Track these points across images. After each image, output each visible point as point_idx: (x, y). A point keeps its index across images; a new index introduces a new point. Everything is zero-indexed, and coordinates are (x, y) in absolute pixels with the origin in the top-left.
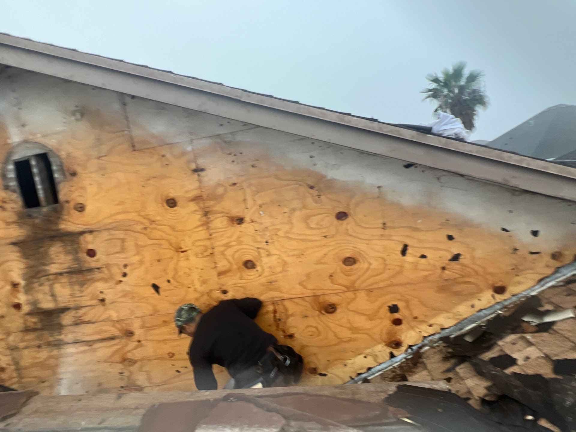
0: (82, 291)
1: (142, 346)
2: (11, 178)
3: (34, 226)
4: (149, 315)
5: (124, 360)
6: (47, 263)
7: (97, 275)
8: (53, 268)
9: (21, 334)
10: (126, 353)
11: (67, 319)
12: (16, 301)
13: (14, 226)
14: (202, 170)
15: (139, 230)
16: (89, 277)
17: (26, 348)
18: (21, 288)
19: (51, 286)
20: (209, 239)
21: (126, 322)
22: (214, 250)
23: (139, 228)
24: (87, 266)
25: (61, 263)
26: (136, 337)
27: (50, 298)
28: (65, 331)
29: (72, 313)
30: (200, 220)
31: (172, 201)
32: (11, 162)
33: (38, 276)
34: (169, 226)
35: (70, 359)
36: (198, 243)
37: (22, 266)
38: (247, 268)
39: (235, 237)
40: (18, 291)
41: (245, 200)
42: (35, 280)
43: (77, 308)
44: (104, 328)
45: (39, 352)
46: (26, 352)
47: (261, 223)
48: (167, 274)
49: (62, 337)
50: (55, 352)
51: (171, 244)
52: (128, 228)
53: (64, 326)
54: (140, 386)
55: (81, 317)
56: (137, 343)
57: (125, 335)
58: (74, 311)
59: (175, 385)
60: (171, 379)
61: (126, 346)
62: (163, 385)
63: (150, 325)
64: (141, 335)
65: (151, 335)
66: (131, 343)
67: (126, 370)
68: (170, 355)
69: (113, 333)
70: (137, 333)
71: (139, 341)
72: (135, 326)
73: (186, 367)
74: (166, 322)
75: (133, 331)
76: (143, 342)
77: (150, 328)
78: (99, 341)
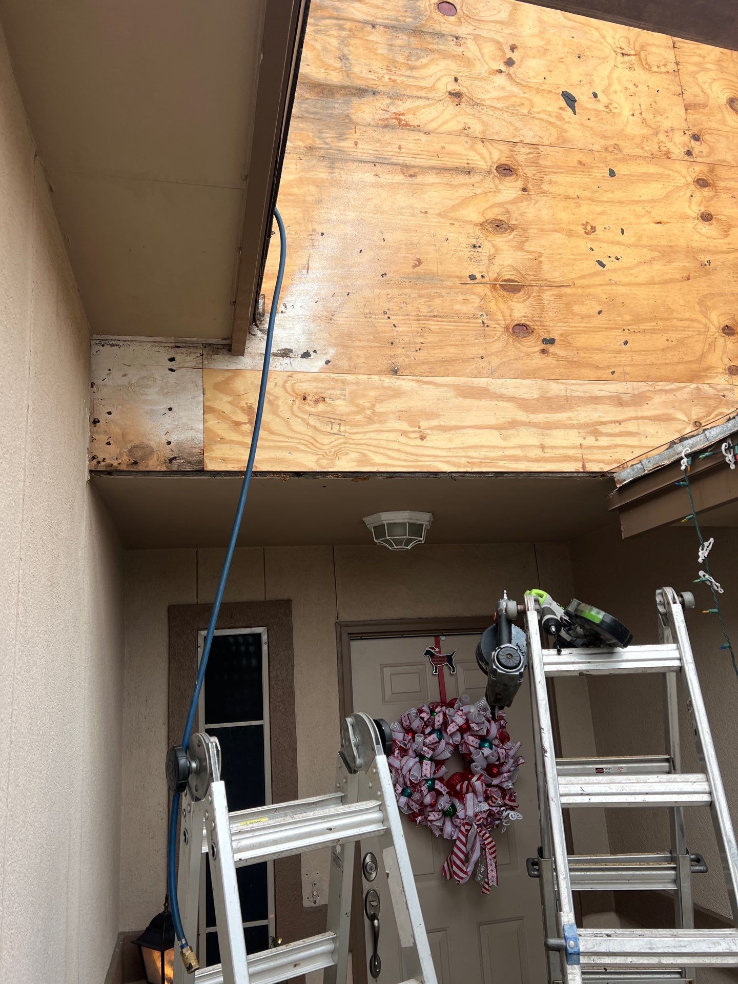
0: (412, 68)
4: (550, 146)
5: (485, 221)
7: (452, 48)
8: (358, 11)
11: (367, 111)
16: (432, 47)
20: (672, 48)
22: (679, 67)
24: (430, 26)
25: (376, 7)
27: (334, 62)
28: (357, 133)
29: (381, 103)
33: (318, 15)
36: (652, 49)
38: (734, 110)
39: (713, 57)
44: (451, 147)
48: (593, 81)
53: (356, 124)
54: (516, 282)
55: (403, 114)
56: (520, 192)
57: (495, 171)
58: (388, 101)
59: (591, 290)
60: (583, 277)
61: (494, 192)
62: (566, 286)
63: (549, 163)
64: (530, 179)
65: (550, 182)
66: (505, 188)
67: (486, 243)
68: (586, 229)
69: (469, 162)
70: (521, 172)
71: (524, 190)
72: (519, 159)
73: (618, 259)
74: (584, 165)
75: (513, 167)
76: (532, 192)
77: (549, 168)
78: (435, 171)
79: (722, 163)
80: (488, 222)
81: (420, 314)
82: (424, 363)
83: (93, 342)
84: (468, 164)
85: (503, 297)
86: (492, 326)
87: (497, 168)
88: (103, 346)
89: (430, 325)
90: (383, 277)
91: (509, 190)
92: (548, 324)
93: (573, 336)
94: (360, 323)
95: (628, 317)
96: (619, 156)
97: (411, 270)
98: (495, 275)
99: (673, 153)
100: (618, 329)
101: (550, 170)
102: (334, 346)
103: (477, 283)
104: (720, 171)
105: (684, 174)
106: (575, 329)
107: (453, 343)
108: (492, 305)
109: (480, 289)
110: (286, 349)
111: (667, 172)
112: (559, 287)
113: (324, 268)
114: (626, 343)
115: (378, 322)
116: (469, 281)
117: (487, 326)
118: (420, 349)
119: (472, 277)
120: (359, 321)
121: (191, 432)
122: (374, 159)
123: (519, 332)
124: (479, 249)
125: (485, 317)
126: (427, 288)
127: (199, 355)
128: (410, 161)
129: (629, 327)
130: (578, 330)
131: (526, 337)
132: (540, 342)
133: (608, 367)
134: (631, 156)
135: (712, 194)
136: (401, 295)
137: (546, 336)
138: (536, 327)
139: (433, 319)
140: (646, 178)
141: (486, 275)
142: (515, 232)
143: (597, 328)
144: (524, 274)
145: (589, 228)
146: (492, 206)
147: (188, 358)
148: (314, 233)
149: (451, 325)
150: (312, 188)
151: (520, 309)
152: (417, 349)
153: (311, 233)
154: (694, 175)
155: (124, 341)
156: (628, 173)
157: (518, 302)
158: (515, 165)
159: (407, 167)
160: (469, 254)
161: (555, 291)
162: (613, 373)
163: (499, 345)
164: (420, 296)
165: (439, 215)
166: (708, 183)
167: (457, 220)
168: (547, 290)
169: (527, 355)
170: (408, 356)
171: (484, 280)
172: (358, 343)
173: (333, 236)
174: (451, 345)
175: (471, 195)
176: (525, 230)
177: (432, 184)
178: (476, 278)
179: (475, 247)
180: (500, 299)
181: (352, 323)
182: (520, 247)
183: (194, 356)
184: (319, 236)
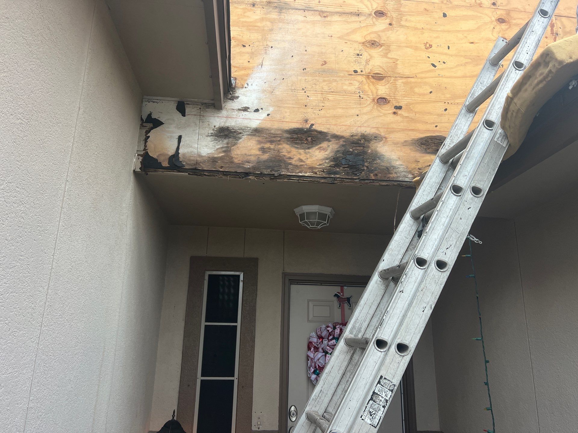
1: (392, 30)
5: (365, 41)
21: (378, 1)
44: (349, 1)
45: (251, 10)
54: (381, 74)
56: (387, 26)
57: (374, 14)
59: (426, 80)
60: (422, 73)
61: (372, 25)
62: (411, 77)
63: (406, 10)
64: (394, 19)
65: (406, 20)
66: (379, 24)
67: (365, 53)
68: (426, 46)
69: (359, 9)
70: (389, 15)
71: (390, 24)
72: (388, 7)
73: (445, 63)
74: (428, 11)
75: (385, 12)
76: (395, 26)
77: (406, 12)
78: (339, 14)
79: (515, 10)
80: (367, 41)
81: (323, 90)
82: (323, 117)
83: (143, 100)
85: (373, 83)
86: (365, 98)
87: (375, 13)
88: (149, 102)
89: (328, 96)
90: (304, 70)
91: (381, 24)
92: (398, 98)
93: (413, 105)
94: (288, 95)
95: (448, 96)
96: (450, 5)
97: (320, 67)
98: (369, 71)
99: (484, 4)
100: (441, 102)
101: (406, 13)
102: (273, 106)
103: (358, 75)
104: (513, 14)
105: (490, 15)
106: (415, 101)
107: (341, 107)
108: (366, 87)
109: (360, 78)
110: (246, 107)
111: (479, 15)
112: (407, 78)
113: (271, 65)
114: (446, 110)
115: (299, 94)
116: (353, 73)
117: (362, 98)
118: (321, 110)
119: (356, 72)
120: (288, 93)
121: (190, 148)
122: (304, 8)
123: (381, 102)
124: (360, 56)
125: (361, 93)
126: (328, 77)
127: (199, 108)
128: (324, 9)
129: (448, 101)
130: (417, 102)
131: (385, 105)
132: (393, 108)
133: (434, 123)
134: (457, 5)
135: (507, 27)
136: (313, 80)
137: (398, 105)
138: (391, 100)
139: (331, 93)
140: (466, 18)
141: (363, 70)
142: (383, 47)
143: (428, 101)
144: (386, 70)
145: (428, 45)
146: (370, 33)
147: (193, 110)
148: (267, 47)
149: (340, 97)
150: (268, 24)
151: (382, 90)
152: (320, 109)
153: (265, 47)
154: (496, 16)
155: (160, 100)
156: (454, 15)
157: (382, 85)
158: (386, 11)
159: (323, 12)
160: (355, 59)
161: (404, 80)
162: (436, 126)
163: (368, 109)
164: (324, 81)
165: (339, 38)
166: (505, 21)
167: (349, 40)
168: (400, 79)
169: (385, 115)
170: (314, 113)
171: (362, 73)
172: (286, 105)
173: (278, 48)
174: (340, 108)
175: (359, 27)
176: (389, 46)
177: (336, 21)
178: (357, 72)
179: (358, 55)
180: (371, 83)
181: (284, 94)
182: (385, 56)
183: (196, 109)
184: (270, 48)
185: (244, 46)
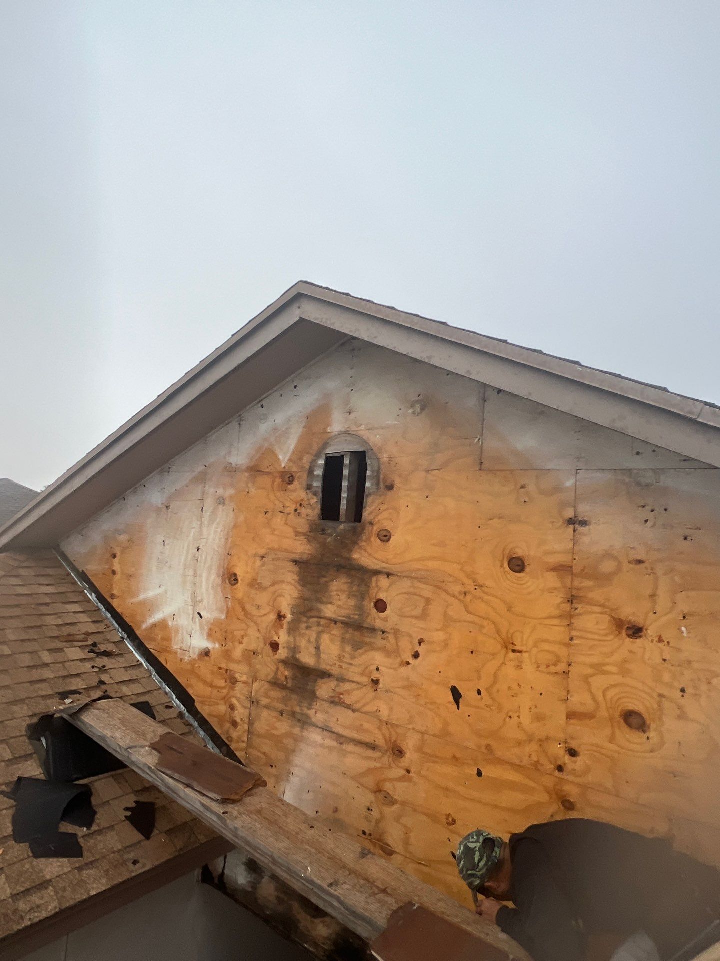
0: (353, 657)
1: (410, 780)
2: (318, 476)
3: (324, 545)
4: (434, 735)
5: (378, 790)
6: (324, 599)
7: (379, 641)
8: (329, 611)
9: (267, 686)
10: (385, 780)
11: (324, 689)
12: (276, 638)
13: (302, 537)
14: (584, 523)
15: (457, 594)
16: (367, 640)
17: (267, 707)
18: (285, 623)
19: (319, 634)
20: (568, 645)
21: (400, 731)
22: (571, 668)
23: (456, 589)
24: (369, 622)
25: (339, 606)
26: (405, 761)
27: (313, 650)
28: (317, 705)
29: (333, 684)
30: (558, 606)
31: (520, 563)
32: (324, 457)
33: (309, 614)
34: (505, 602)
35: (311, 750)
36: (546, 646)
37: (296, 594)
38: (630, 725)
39: (617, 657)
40: (282, 627)
41: (653, 596)
42: (305, 619)
43: (341, 679)
44: (366, 725)
45: (279, 720)
46: (265, 713)
47: (679, 650)
48: (480, 678)
49: (311, 712)
50: (297, 730)
51: (498, 632)
52: (442, 584)
53: (318, 698)
54: (391, 846)
55: (342, 694)
56: (405, 773)
57: (392, 750)
58: (336, 682)
60: (438, 862)
61: (388, 768)
62: (424, 864)
63: (430, 752)
64: (414, 763)
65: (428, 770)
66: (396, 767)
67: (377, 808)
68: (448, 820)
70: (408, 755)
71: (408, 771)
72: (409, 743)
74: (458, 759)
75: (404, 749)
76: (413, 775)
78: (354, 743)
84: (375, 741)
90: (316, 814)
91: (398, 768)
96: (490, 757)
97: (332, 813)
98: (378, 837)
99: (543, 765)
101: (430, 758)
103: (366, 839)
105: (549, 789)
109: (367, 844)
112: (418, 863)
116: (362, 835)
119: (364, 833)
122: (323, 726)
124: (372, 813)
128: (342, 731)
134: (500, 759)
141: (372, 834)
142: (396, 806)
144: (396, 842)
145: (450, 819)
148: (289, 772)
150: (292, 741)
154: (559, 795)
156: (494, 776)
158: (406, 749)
159: (341, 736)
160: (365, 814)
161: (415, 866)
165: (352, 778)
166: (574, 806)
167: (362, 785)
171: (371, 837)
173: (298, 776)
175: (373, 767)
177: (351, 753)
178: (366, 834)
179: (369, 809)
182: (398, 819)
184: (291, 775)
185: (272, 766)
